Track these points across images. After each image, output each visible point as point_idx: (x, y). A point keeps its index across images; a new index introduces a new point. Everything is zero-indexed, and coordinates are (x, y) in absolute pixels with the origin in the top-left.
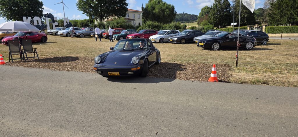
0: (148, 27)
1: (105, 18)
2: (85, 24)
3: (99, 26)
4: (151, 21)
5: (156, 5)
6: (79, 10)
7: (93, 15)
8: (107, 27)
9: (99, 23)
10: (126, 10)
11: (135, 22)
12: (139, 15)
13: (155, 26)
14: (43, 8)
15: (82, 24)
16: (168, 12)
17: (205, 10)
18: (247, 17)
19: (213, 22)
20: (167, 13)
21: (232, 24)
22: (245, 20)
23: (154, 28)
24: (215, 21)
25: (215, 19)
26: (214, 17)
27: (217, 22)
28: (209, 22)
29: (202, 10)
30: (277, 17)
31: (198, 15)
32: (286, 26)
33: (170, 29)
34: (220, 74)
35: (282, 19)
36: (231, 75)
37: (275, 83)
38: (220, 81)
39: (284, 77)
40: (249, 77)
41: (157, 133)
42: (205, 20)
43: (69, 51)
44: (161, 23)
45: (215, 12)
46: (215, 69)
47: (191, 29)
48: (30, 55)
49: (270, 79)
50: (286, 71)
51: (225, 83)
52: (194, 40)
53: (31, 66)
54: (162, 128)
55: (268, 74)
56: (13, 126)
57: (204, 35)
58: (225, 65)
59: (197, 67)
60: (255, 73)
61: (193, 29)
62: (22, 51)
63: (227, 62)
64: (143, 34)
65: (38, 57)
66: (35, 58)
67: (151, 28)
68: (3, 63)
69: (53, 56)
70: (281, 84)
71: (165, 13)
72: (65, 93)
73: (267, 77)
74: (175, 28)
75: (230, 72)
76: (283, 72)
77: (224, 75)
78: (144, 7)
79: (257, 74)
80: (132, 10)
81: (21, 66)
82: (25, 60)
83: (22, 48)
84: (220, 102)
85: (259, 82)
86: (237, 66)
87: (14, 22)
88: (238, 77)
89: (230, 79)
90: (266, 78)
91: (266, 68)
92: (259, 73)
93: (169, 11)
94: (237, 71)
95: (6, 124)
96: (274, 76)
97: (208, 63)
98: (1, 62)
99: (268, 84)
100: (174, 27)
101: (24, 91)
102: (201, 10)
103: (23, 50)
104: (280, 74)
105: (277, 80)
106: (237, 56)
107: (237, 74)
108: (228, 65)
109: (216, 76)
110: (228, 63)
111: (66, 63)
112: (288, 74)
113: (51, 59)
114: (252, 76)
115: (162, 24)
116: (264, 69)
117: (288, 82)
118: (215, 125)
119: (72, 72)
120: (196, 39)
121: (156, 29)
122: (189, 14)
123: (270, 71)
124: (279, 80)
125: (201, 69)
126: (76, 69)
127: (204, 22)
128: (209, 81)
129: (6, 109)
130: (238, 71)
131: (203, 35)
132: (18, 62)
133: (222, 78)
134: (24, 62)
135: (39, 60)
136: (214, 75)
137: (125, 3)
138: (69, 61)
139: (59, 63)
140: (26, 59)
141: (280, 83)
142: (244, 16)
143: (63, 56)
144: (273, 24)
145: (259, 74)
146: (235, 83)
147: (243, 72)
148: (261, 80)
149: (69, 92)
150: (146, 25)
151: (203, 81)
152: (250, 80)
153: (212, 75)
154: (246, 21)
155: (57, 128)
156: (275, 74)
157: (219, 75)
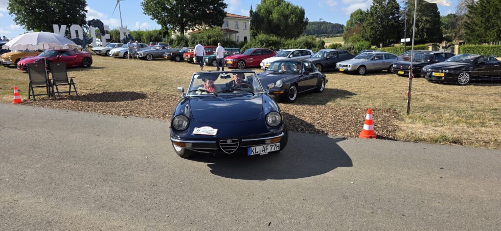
0: (259, 44)
1: (187, 27)
2: (154, 38)
3: (178, 42)
4: (264, 33)
5: (274, 7)
6: (145, 14)
7: (169, 22)
8: (191, 43)
9: (178, 37)
10: (224, 15)
11: (238, 34)
12: (245, 23)
13: (271, 42)
14: (86, 11)
15: (150, 37)
16: (294, 19)
17: (357, 16)
18: (427, 29)
19: (370, 36)
20: (292, 20)
21: (403, 40)
22: (425, 33)
23: (270, 45)
24: (373, 34)
25: (373, 32)
26: (372, 29)
27: (376, 37)
28: (363, 37)
29: (352, 15)
30: (480, 30)
31: (345, 25)
32: (494, 45)
33: (297, 48)
34: (380, 126)
35: (487, 33)
36: (398, 127)
37: (472, 143)
38: (378, 137)
39: (489, 131)
40: (429, 131)
41: (270, 223)
42: (356, 33)
43: (127, 83)
44: (282, 37)
45: (373, 20)
46: (370, 117)
47: (332, 48)
48: (63, 88)
49: (465, 136)
50: (492, 123)
51: (387, 140)
52: (337, 67)
53: (64, 106)
54: (279, 216)
55: (462, 126)
56: (32, 206)
57: (354, 59)
58: (388, 110)
59: (340, 113)
60: (439, 124)
61: (335, 49)
62: (50, 82)
63: (392, 106)
64: (251, 56)
65: (76, 91)
66: (72, 94)
67: (266, 46)
68: (18, 102)
69: (100, 90)
70: (484, 144)
71: (289, 20)
72: (120, 153)
73: (460, 132)
74: (306, 46)
75: (396, 123)
76: (487, 124)
77: (386, 127)
78: (254, 10)
79: (442, 126)
80: (234, 16)
81: (48, 106)
82: (55, 96)
83: (50, 76)
84: (379, 172)
85: (446, 139)
86: (408, 112)
87: (38, 33)
88: (410, 130)
89: (396, 134)
90: (459, 134)
91: (459, 117)
92: (447, 125)
93: (296, 18)
94: (408, 120)
95: (21, 202)
96: (471, 130)
97: (359, 107)
98: (16, 100)
99: (461, 144)
100: (304, 44)
101: (52, 149)
102: (350, 15)
103: (52, 81)
104: (482, 126)
105: (477, 137)
106: (409, 94)
107: (408, 126)
108: (394, 110)
109: (373, 129)
110: (394, 107)
111: (122, 103)
112: (496, 127)
113: (98, 95)
114: (433, 130)
115: (283, 39)
116: (456, 119)
117: (496, 140)
118: (368, 211)
119: (132, 117)
120: (340, 65)
121: (273, 48)
122: (329, 22)
123: (465, 122)
124: (479, 136)
125: (348, 116)
126: (138, 113)
127: (354, 36)
128: (360, 137)
129: (22, 177)
130: (410, 120)
131: (352, 58)
132: (44, 100)
133: (383, 131)
134: (53, 100)
135: (78, 98)
136: (369, 128)
137: (222, 3)
138: (127, 100)
139: (110, 103)
140: (56, 94)
141: (481, 143)
142: (423, 28)
143: (118, 91)
144: (473, 41)
145: (446, 127)
146: (405, 141)
147: (419, 123)
148: (450, 137)
149: (125, 151)
150: (257, 41)
151: (351, 136)
152: (430, 136)
153: (366, 127)
154: (427, 35)
155: (104, 212)
156: (474, 127)
157: (378, 127)
